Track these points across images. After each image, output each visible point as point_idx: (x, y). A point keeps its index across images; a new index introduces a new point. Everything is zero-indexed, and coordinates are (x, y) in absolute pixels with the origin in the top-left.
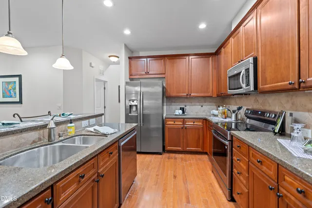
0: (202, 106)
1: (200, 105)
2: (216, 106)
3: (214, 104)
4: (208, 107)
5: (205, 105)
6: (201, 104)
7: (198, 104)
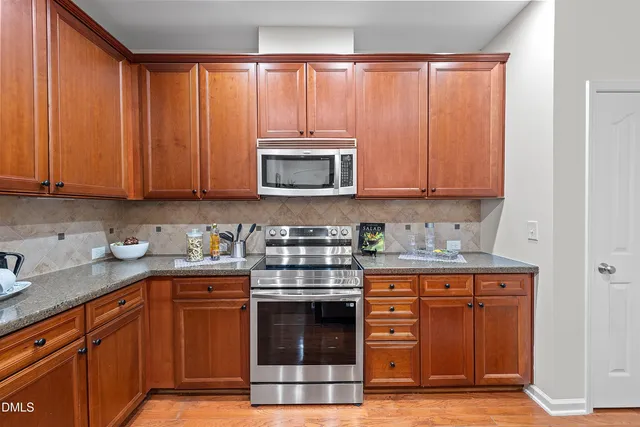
0: (61, 236)
1: (52, 233)
2: (105, 230)
3: (99, 224)
4: (81, 236)
5: (74, 232)
6: (59, 227)
7: (47, 227)
